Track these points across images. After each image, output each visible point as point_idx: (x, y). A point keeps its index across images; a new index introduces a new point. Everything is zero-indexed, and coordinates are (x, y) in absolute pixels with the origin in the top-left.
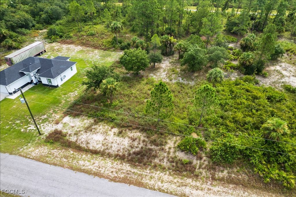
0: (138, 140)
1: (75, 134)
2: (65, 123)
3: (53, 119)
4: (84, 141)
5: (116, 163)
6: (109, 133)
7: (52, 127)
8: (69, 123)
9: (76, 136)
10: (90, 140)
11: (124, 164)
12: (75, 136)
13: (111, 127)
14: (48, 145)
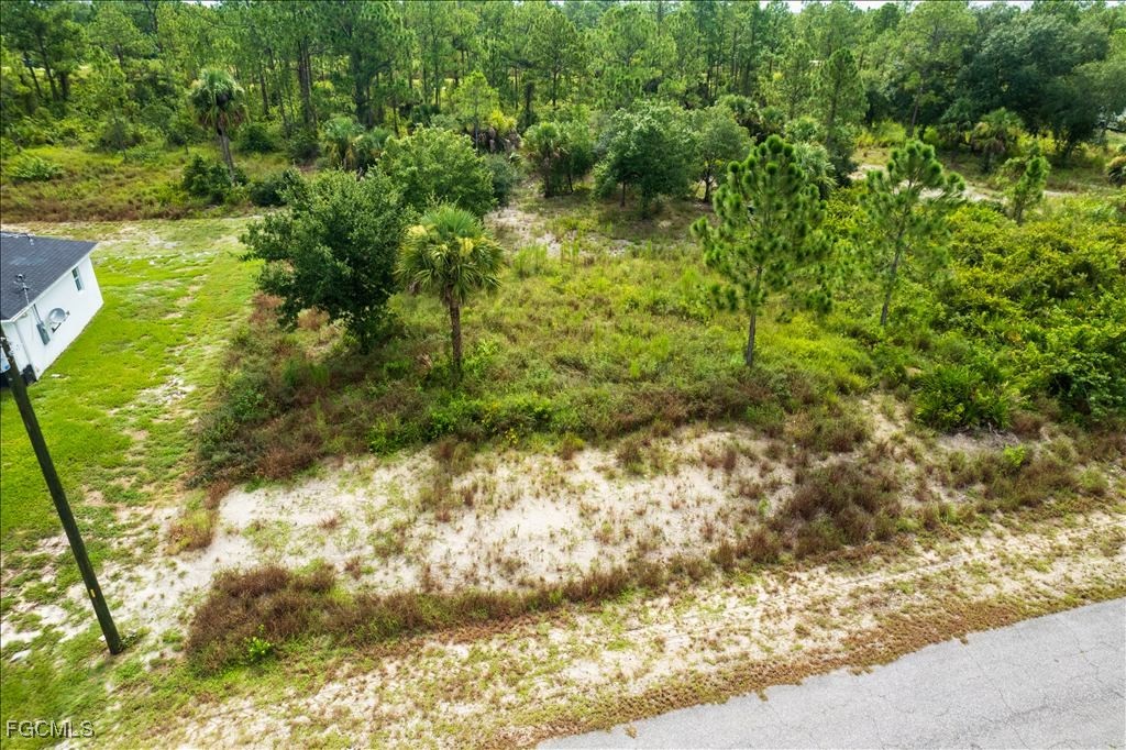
0: (743, 459)
1: (383, 553)
2: (258, 527)
3: (141, 533)
4: (475, 565)
5: (759, 588)
7: (174, 577)
8: (283, 518)
9: (402, 562)
10: (508, 548)
11: (802, 575)
12: (392, 564)
13: (557, 454)
14: (240, 687)
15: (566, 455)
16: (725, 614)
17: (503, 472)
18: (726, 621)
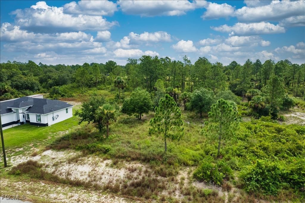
0: (138, 171)
1: (54, 165)
2: (45, 156)
3: (31, 152)
4: (64, 172)
5: (105, 196)
6: (100, 164)
7: (25, 159)
8: (50, 156)
9: (55, 168)
10: (72, 171)
11: (117, 198)
12: (53, 167)
13: (103, 159)
15: (105, 159)
16: (90, 198)
17: (90, 159)
18: (89, 199)
